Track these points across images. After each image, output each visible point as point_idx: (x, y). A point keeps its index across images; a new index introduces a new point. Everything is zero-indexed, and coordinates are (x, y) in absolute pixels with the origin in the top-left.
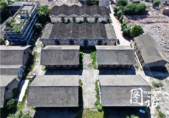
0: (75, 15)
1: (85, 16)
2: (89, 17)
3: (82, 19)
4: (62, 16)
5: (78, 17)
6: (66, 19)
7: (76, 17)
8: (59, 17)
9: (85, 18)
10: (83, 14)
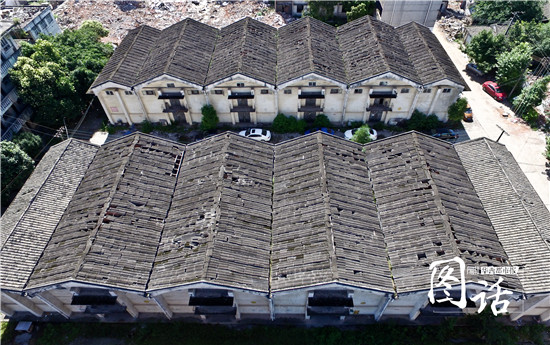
0: (248, 81)
1: (313, 85)
2: (335, 91)
3: (292, 104)
4: (171, 86)
5: (265, 92)
6: (194, 105)
7: (257, 93)
8: (152, 93)
9: (310, 98)
10: (296, 74)
